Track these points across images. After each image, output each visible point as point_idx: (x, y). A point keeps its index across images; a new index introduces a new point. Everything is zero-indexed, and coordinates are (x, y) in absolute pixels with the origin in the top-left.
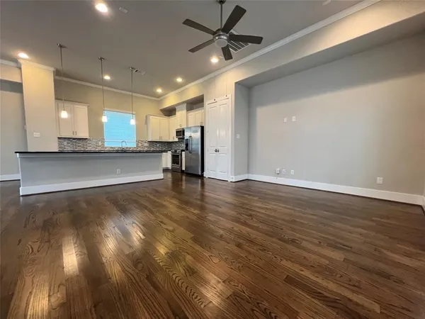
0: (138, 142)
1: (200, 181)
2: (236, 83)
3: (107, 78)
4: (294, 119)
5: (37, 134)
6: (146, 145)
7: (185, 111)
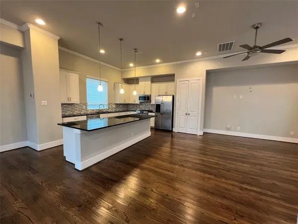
0: (109, 104)
1: (170, 135)
2: (207, 71)
3: (102, 51)
4: (241, 97)
5: (44, 102)
6: (114, 106)
7: (150, 82)
